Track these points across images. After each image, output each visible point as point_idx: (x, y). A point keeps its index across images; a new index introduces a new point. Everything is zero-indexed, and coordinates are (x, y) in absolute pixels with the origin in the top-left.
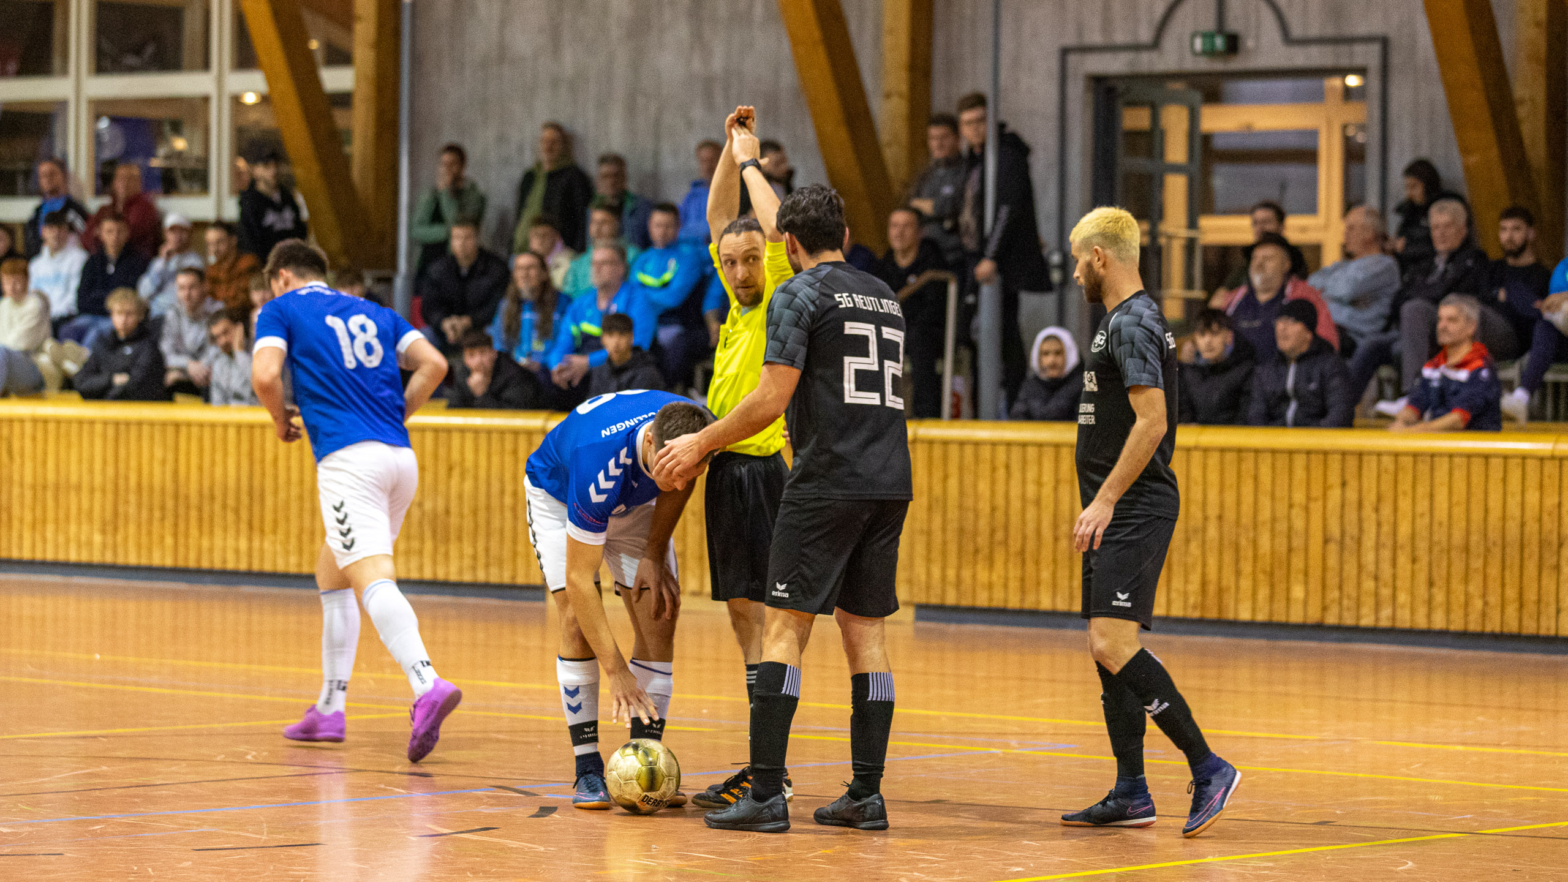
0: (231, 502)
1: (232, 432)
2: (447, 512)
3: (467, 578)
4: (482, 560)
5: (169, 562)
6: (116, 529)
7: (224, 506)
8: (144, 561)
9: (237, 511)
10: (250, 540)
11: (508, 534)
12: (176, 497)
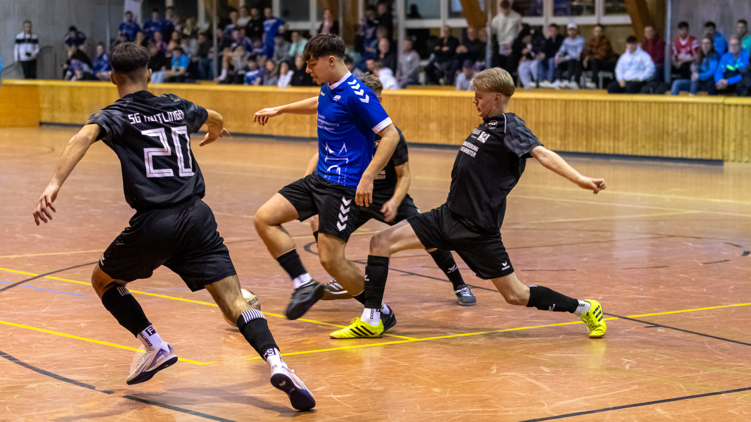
0: (607, 129)
1: (608, 104)
2: (687, 133)
3: (694, 157)
4: (699, 151)
5: (584, 150)
6: (565, 139)
7: (605, 131)
8: (575, 150)
9: (609, 132)
10: (614, 142)
11: (709, 141)
12: (587, 127)
